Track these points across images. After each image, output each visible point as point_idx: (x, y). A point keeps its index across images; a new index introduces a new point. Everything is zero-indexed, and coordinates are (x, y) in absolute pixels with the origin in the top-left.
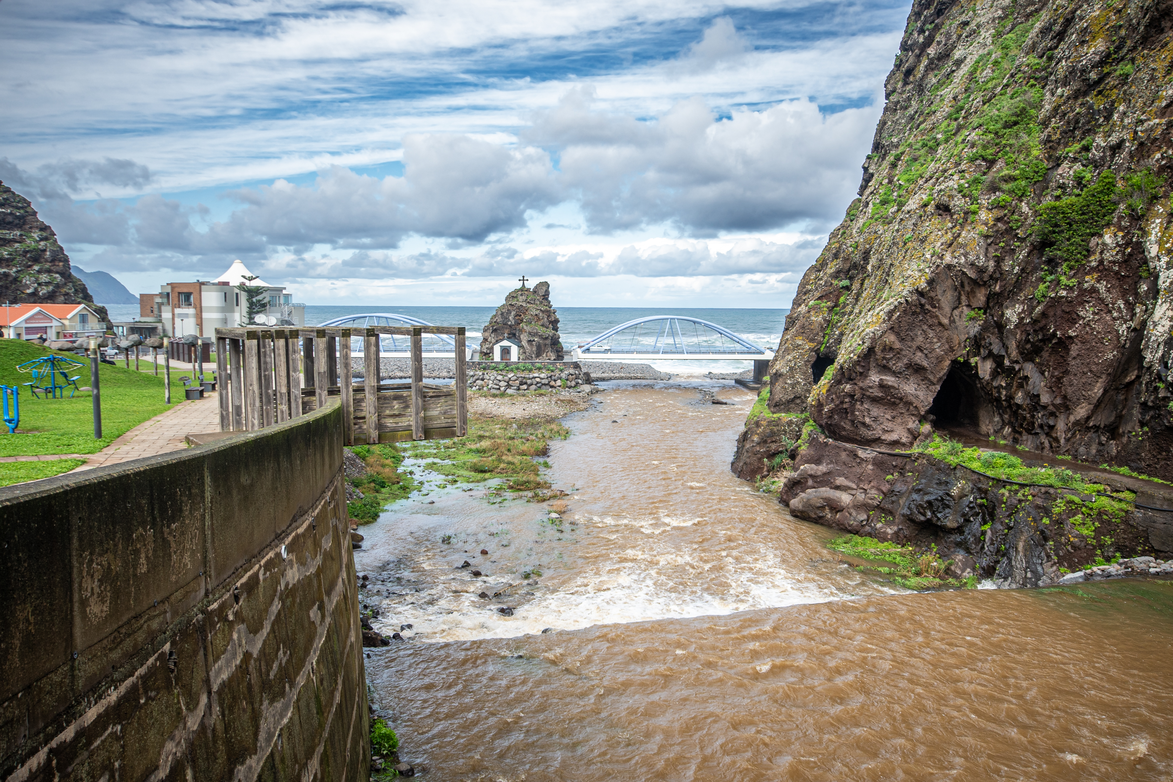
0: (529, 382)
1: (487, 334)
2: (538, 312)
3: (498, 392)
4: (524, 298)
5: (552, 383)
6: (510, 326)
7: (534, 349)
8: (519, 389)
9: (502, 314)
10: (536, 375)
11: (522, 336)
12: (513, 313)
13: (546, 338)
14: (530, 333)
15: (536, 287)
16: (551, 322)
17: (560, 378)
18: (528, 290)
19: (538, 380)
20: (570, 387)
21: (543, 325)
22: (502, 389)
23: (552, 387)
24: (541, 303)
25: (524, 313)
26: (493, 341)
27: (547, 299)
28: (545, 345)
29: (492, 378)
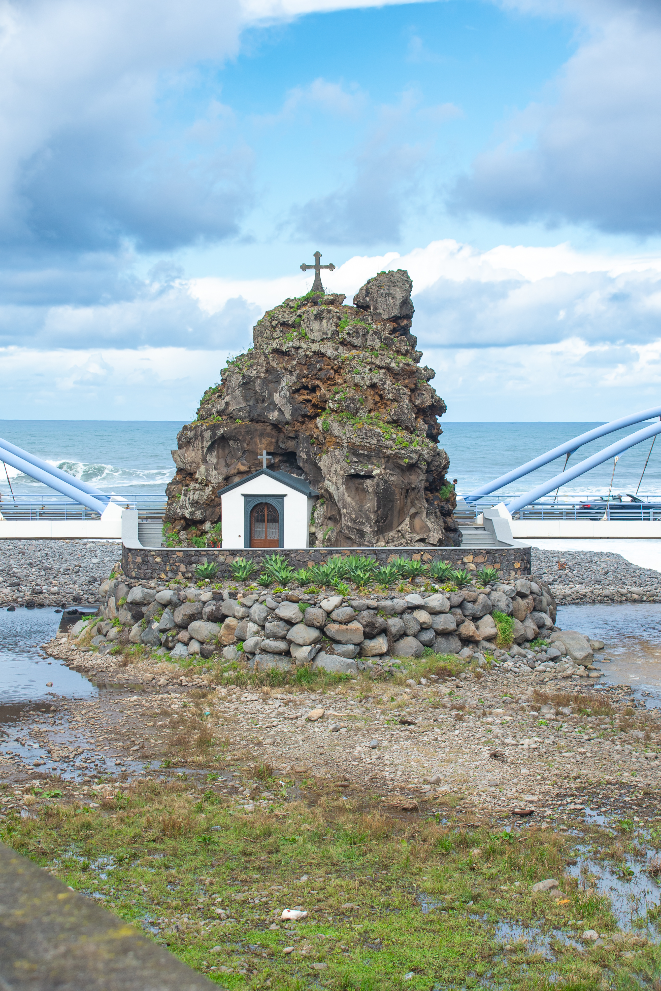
0: (395, 624)
1: (191, 455)
2: (378, 376)
3: (283, 665)
4: (327, 326)
5: (468, 628)
6: (276, 426)
7: (370, 504)
8: (361, 654)
9: (247, 384)
10: (414, 598)
11: (324, 462)
12: (287, 381)
13: (412, 467)
14: (354, 450)
15: (367, 290)
16: (421, 412)
17: (491, 610)
18: (337, 300)
19: (423, 616)
20: (522, 641)
21: (396, 422)
22: (302, 653)
23: (467, 641)
24: (387, 344)
25: (329, 381)
26: (216, 477)
27: (405, 331)
28: (408, 490)
29: (257, 611)
